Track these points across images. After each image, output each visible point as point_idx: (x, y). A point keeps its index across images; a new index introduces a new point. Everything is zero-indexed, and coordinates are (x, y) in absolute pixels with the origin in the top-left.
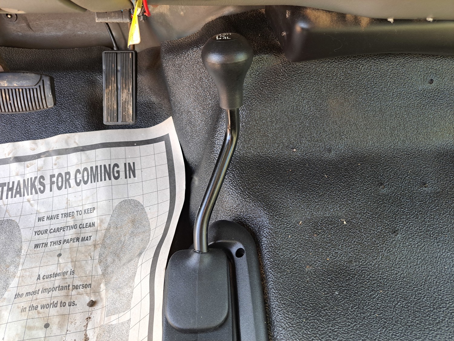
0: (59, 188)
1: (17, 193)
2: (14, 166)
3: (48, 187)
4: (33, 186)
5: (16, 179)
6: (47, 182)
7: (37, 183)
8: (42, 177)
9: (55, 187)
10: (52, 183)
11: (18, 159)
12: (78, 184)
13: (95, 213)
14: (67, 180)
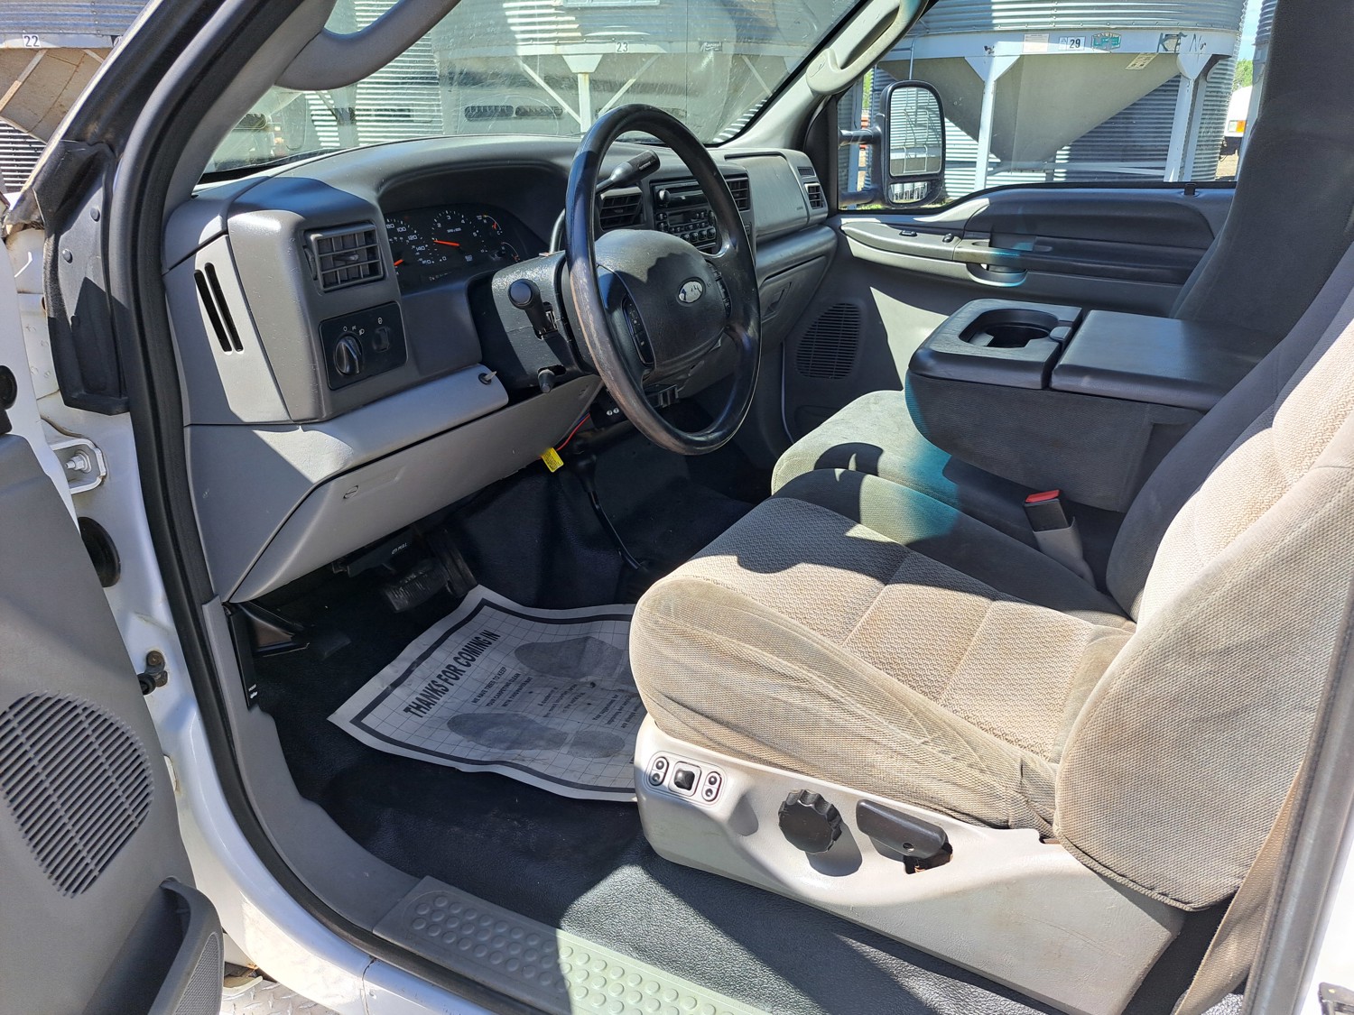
0: (457, 678)
1: (428, 704)
2: (397, 691)
3: (446, 684)
4: (435, 691)
5: (413, 698)
6: (440, 682)
7: (435, 687)
8: (433, 682)
9: (450, 680)
10: (446, 680)
11: (395, 685)
12: (469, 665)
13: (508, 670)
14: (456, 670)
